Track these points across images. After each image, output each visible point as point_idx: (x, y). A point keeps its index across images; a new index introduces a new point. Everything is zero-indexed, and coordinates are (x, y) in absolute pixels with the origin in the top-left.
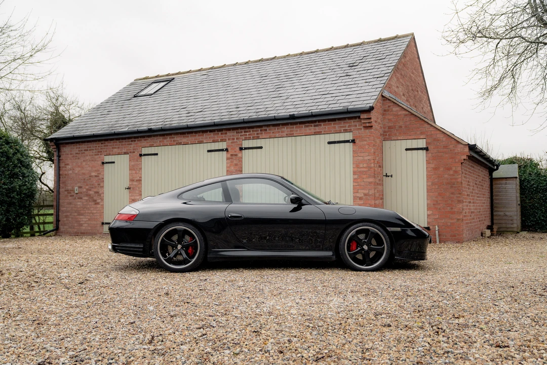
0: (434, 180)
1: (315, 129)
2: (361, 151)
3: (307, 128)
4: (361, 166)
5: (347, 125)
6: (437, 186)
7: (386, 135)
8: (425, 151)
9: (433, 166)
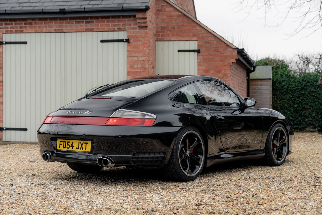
1: (87, 26)
2: (136, 51)
3: (78, 25)
4: (136, 66)
5: (121, 24)
7: (159, 35)
8: (196, 53)
9: (204, 68)
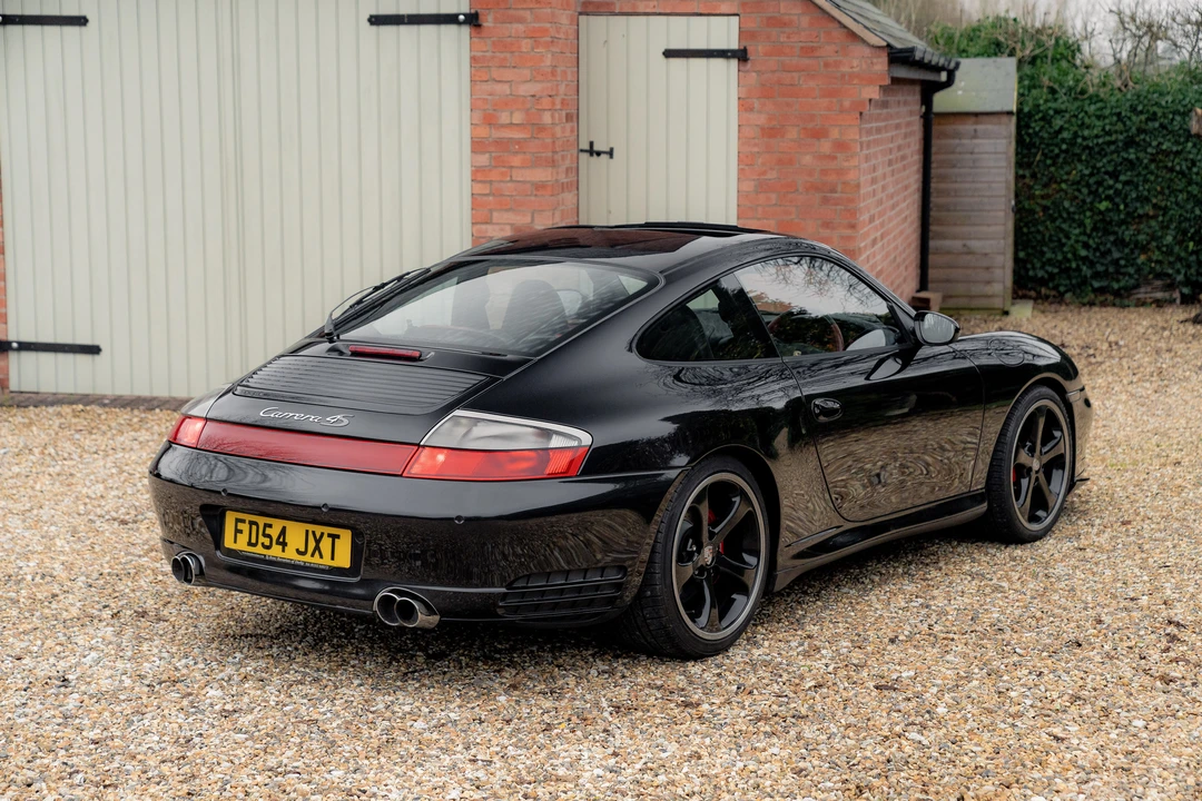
0: (764, 173)
2: (505, 59)
4: (504, 118)
6: (773, 196)
8: (734, 63)
9: (761, 119)
